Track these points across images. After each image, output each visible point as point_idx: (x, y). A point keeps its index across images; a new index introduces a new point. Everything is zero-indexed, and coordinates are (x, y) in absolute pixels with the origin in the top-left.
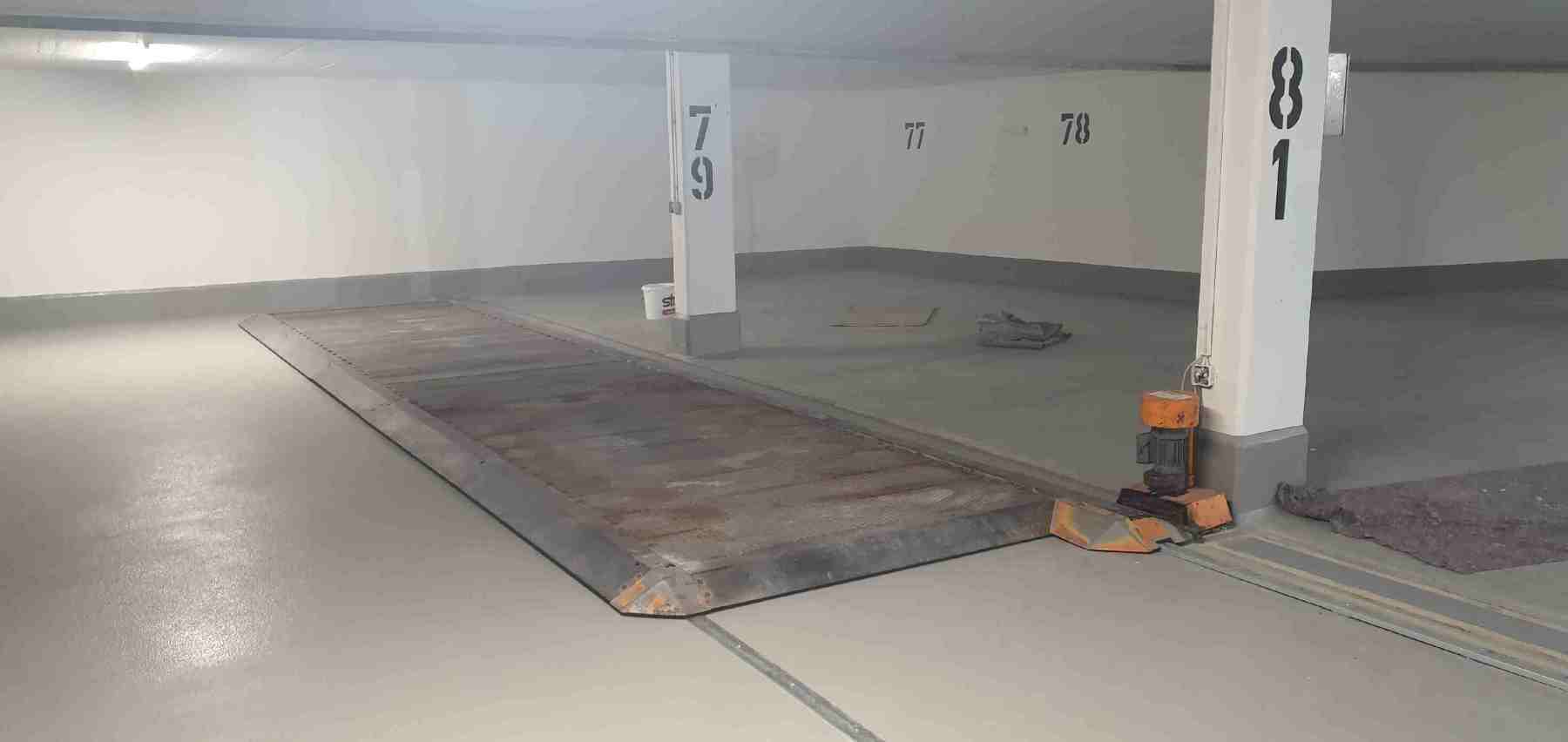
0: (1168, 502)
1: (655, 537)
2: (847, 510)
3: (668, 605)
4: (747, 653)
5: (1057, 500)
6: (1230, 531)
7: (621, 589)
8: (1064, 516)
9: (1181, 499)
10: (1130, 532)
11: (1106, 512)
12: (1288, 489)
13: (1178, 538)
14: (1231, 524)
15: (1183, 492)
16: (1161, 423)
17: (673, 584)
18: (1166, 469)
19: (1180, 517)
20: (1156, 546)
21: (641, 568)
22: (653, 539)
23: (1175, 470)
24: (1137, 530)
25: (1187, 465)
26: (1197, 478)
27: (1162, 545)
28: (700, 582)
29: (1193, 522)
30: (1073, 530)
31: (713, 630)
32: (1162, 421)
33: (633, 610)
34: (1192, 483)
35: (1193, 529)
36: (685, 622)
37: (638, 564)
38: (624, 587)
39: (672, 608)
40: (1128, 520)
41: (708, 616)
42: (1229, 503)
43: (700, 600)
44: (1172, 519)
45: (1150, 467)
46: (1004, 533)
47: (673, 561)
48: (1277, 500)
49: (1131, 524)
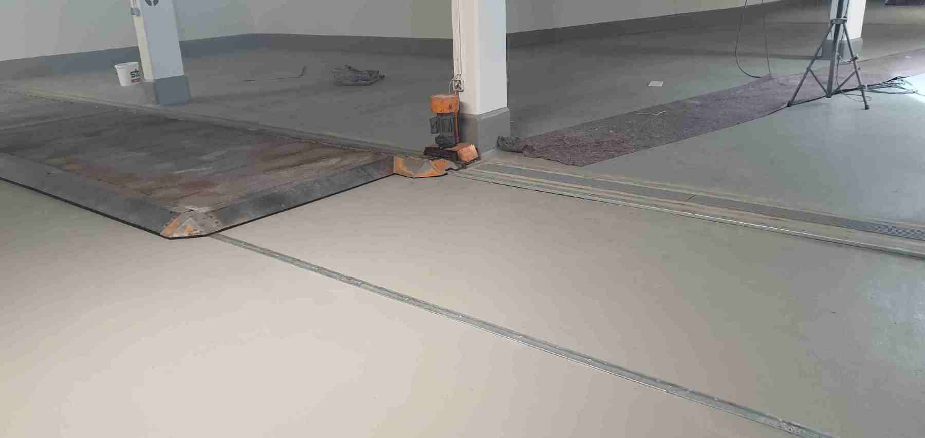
0: (448, 150)
1: (176, 199)
2: (284, 173)
3: (195, 230)
4: (249, 246)
5: (395, 157)
6: (479, 162)
7: (165, 227)
8: (399, 164)
9: (454, 149)
10: (433, 167)
11: (419, 159)
12: (503, 139)
13: (455, 167)
14: (478, 159)
15: (455, 145)
16: (441, 111)
17: (196, 220)
18: (446, 134)
19: (455, 157)
20: (445, 172)
21: (174, 214)
22: (176, 200)
23: (451, 134)
24: (435, 165)
25: (455, 132)
26: (461, 138)
27: (448, 172)
28: (211, 217)
29: (461, 159)
30: (405, 170)
31: (225, 239)
32: (441, 109)
33: (175, 236)
34: (458, 141)
35: (461, 163)
36: (207, 237)
37: (171, 213)
38: (167, 225)
39: (198, 232)
40: (430, 161)
41: (220, 233)
42: (476, 149)
43: (214, 225)
44: (451, 159)
45: (438, 134)
46: (370, 175)
47: (193, 209)
48: (498, 145)
49: (433, 163)
